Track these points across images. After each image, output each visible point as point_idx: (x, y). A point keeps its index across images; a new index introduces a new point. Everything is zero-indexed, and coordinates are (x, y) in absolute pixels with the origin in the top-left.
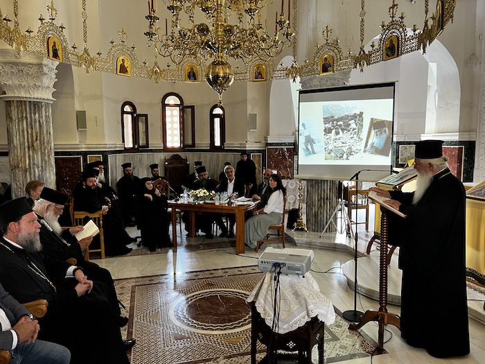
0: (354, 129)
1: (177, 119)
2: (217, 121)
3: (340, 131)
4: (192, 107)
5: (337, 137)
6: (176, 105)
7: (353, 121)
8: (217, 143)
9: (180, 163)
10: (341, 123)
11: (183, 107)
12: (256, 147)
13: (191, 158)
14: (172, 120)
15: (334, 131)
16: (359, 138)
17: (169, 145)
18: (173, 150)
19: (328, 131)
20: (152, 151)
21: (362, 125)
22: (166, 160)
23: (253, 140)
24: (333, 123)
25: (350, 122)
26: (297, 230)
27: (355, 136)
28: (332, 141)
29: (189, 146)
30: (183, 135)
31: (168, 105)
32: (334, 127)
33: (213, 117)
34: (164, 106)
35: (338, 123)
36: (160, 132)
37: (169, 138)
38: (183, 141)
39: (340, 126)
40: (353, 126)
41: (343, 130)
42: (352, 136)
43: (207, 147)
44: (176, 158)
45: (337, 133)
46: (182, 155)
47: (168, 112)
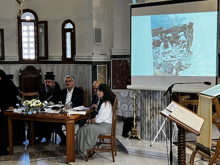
0: (183, 42)
1: (32, 34)
2: (68, 35)
3: (169, 43)
4: (46, 23)
5: (166, 51)
6: (31, 21)
7: (182, 33)
8: (69, 55)
9: (34, 73)
10: (170, 35)
11: (37, 23)
12: (101, 59)
13: (45, 69)
14: (29, 35)
15: (162, 44)
16: (189, 52)
17: (25, 57)
18: (29, 61)
19: (156, 44)
20: (8, 63)
21: (192, 38)
22: (21, 71)
23: (99, 53)
24: (162, 35)
25: (180, 34)
26: (131, 138)
27: (185, 49)
28: (161, 55)
29: (42, 58)
30: (37, 48)
31: (25, 21)
32: (163, 39)
33: (64, 31)
34: (20, 21)
35: (167, 36)
36: (16, 46)
37: (25, 51)
38: (37, 53)
39: (169, 38)
40: (183, 38)
41: (172, 43)
42: (181, 49)
43: (60, 59)
44: (30, 69)
45: (166, 46)
46: (37, 66)
47: (24, 28)
